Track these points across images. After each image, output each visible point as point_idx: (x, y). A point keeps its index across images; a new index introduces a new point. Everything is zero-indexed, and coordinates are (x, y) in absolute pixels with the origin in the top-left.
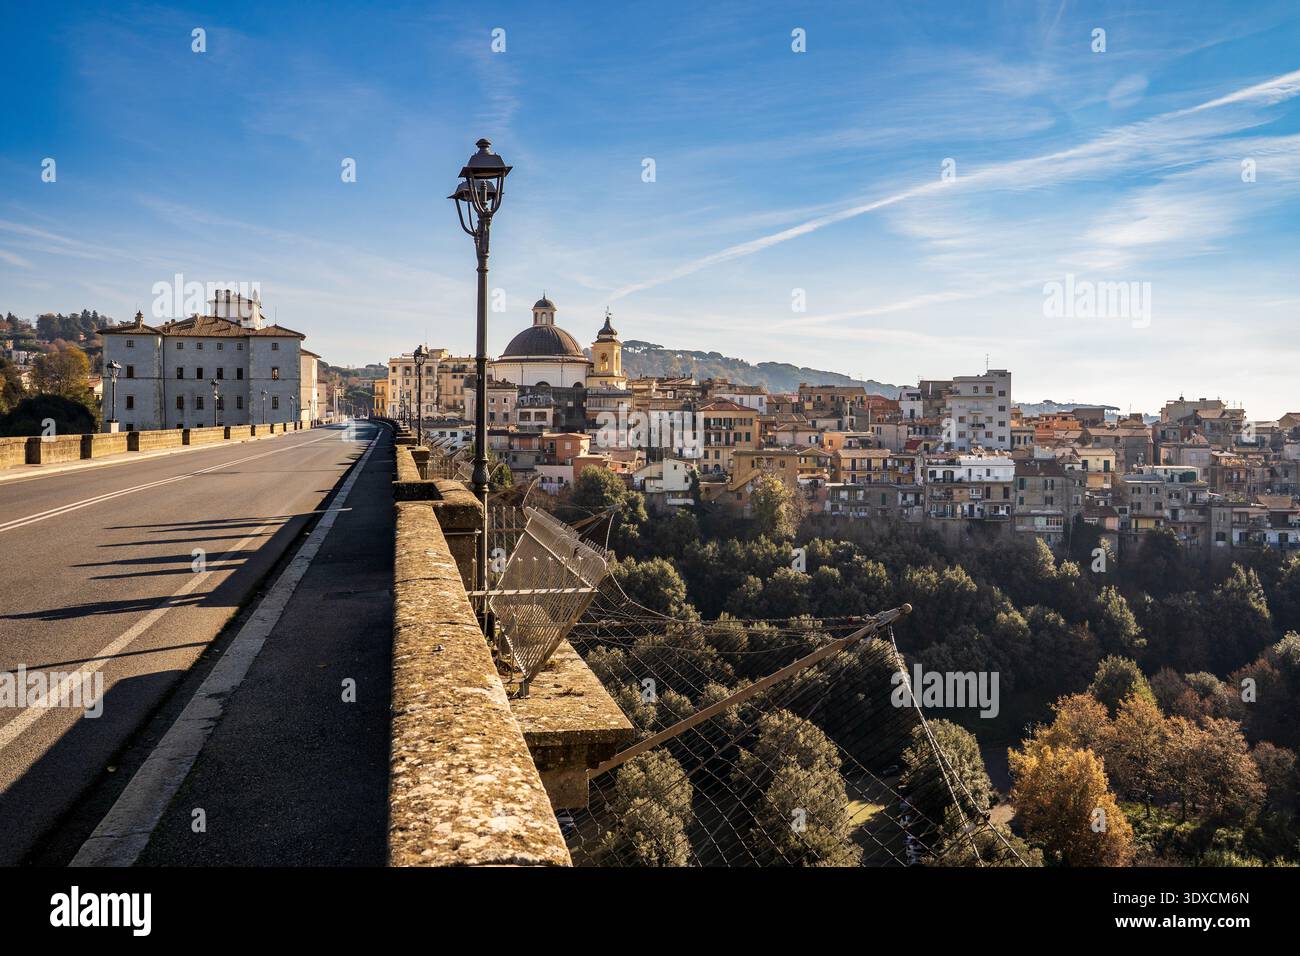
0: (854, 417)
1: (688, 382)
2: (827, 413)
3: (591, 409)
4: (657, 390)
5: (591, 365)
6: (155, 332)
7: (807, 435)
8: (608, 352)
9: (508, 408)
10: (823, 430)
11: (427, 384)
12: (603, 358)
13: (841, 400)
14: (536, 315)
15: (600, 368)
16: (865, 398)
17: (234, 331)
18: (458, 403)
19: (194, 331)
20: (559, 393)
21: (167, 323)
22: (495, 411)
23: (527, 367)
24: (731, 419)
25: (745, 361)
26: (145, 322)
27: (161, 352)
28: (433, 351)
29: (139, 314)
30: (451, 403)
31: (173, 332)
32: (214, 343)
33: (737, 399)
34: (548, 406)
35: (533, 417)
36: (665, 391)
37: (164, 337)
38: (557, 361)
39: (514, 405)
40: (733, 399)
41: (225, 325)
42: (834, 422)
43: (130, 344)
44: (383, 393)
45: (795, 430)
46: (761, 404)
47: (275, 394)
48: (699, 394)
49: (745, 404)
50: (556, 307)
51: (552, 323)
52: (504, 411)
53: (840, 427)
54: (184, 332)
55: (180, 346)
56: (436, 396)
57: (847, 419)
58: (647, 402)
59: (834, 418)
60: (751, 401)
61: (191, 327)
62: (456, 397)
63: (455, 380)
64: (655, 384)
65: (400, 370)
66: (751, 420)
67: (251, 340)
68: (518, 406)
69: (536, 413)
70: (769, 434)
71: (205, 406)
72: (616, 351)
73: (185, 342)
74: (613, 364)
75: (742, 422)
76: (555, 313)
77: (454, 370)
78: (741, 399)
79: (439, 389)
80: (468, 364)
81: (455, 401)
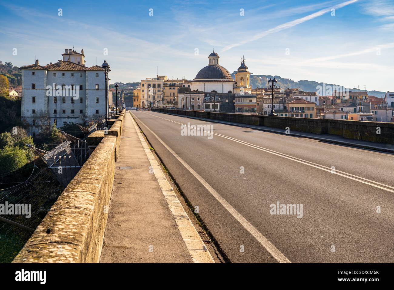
0: (363, 106)
1: (278, 90)
2: (349, 104)
3: (237, 103)
4: (264, 94)
5: (236, 83)
6: (44, 68)
7: (341, 115)
8: (243, 76)
9: (200, 102)
10: (347, 112)
11: (158, 92)
12: (241, 79)
13: (355, 98)
14: (210, 60)
15: (240, 84)
16: (367, 97)
17: (79, 68)
18: (172, 100)
19: (61, 68)
20: (222, 96)
21: (48, 64)
22: (194, 104)
23: (207, 84)
24: (303, 108)
25: (292, 80)
26: (40, 64)
27: (47, 77)
28: (160, 77)
29: (37, 61)
30: (169, 100)
31: (51, 68)
32: (70, 73)
33: (304, 98)
34: (218, 102)
35: (211, 107)
36: (269, 95)
37: (48, 71)
38: (221, 81)
39: (202, 101)
40: (303, 98)
41: (74, 65)
42: (352, 109)
43: (34, 74)
44: (137, 96)
45: (335, 113)
46: (316, 100)
47: (97, 96)
48: (285, 96)
49: (309, 100)
50: (219, 56)
51: (218, 63)
52: (198, 104)
53: (355, 111)
54: (56, 68)
55: (55, 75)
56: (162, 97)
57: (359, 107)
58: (261, 100)
59: (352, 107)
60: (311, 99)
61: (59, 66)
62: (171, 97)
63: (171, 90)
64: (264, 92)
65: (146, 86)
66: (313, 108)
67: (87, 72)
68: (205, 101)
69: (213, 105)
70: (322, 114)
71: (66, 101)
72: (247, 76)
73: (57, 73)
74: (246, 82)
75: (309, 109)
76: (219, 59)
77: (170, 86)
78: (306, 98)
79: (163, 93)
80: (176, 82)
81: (171, 100)
